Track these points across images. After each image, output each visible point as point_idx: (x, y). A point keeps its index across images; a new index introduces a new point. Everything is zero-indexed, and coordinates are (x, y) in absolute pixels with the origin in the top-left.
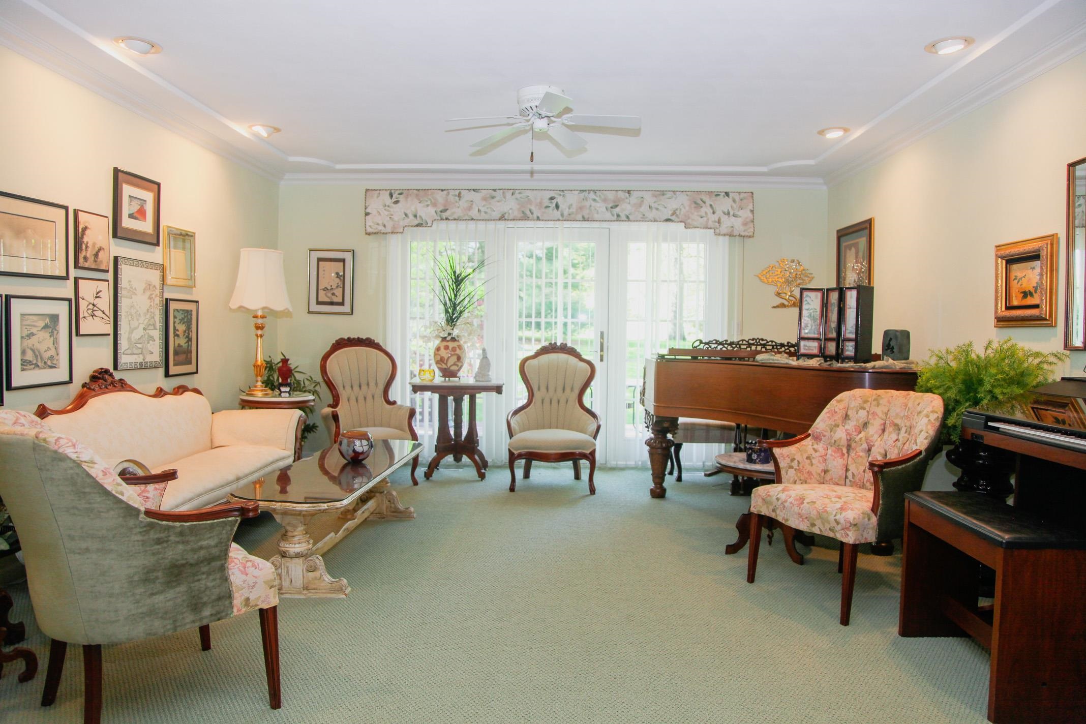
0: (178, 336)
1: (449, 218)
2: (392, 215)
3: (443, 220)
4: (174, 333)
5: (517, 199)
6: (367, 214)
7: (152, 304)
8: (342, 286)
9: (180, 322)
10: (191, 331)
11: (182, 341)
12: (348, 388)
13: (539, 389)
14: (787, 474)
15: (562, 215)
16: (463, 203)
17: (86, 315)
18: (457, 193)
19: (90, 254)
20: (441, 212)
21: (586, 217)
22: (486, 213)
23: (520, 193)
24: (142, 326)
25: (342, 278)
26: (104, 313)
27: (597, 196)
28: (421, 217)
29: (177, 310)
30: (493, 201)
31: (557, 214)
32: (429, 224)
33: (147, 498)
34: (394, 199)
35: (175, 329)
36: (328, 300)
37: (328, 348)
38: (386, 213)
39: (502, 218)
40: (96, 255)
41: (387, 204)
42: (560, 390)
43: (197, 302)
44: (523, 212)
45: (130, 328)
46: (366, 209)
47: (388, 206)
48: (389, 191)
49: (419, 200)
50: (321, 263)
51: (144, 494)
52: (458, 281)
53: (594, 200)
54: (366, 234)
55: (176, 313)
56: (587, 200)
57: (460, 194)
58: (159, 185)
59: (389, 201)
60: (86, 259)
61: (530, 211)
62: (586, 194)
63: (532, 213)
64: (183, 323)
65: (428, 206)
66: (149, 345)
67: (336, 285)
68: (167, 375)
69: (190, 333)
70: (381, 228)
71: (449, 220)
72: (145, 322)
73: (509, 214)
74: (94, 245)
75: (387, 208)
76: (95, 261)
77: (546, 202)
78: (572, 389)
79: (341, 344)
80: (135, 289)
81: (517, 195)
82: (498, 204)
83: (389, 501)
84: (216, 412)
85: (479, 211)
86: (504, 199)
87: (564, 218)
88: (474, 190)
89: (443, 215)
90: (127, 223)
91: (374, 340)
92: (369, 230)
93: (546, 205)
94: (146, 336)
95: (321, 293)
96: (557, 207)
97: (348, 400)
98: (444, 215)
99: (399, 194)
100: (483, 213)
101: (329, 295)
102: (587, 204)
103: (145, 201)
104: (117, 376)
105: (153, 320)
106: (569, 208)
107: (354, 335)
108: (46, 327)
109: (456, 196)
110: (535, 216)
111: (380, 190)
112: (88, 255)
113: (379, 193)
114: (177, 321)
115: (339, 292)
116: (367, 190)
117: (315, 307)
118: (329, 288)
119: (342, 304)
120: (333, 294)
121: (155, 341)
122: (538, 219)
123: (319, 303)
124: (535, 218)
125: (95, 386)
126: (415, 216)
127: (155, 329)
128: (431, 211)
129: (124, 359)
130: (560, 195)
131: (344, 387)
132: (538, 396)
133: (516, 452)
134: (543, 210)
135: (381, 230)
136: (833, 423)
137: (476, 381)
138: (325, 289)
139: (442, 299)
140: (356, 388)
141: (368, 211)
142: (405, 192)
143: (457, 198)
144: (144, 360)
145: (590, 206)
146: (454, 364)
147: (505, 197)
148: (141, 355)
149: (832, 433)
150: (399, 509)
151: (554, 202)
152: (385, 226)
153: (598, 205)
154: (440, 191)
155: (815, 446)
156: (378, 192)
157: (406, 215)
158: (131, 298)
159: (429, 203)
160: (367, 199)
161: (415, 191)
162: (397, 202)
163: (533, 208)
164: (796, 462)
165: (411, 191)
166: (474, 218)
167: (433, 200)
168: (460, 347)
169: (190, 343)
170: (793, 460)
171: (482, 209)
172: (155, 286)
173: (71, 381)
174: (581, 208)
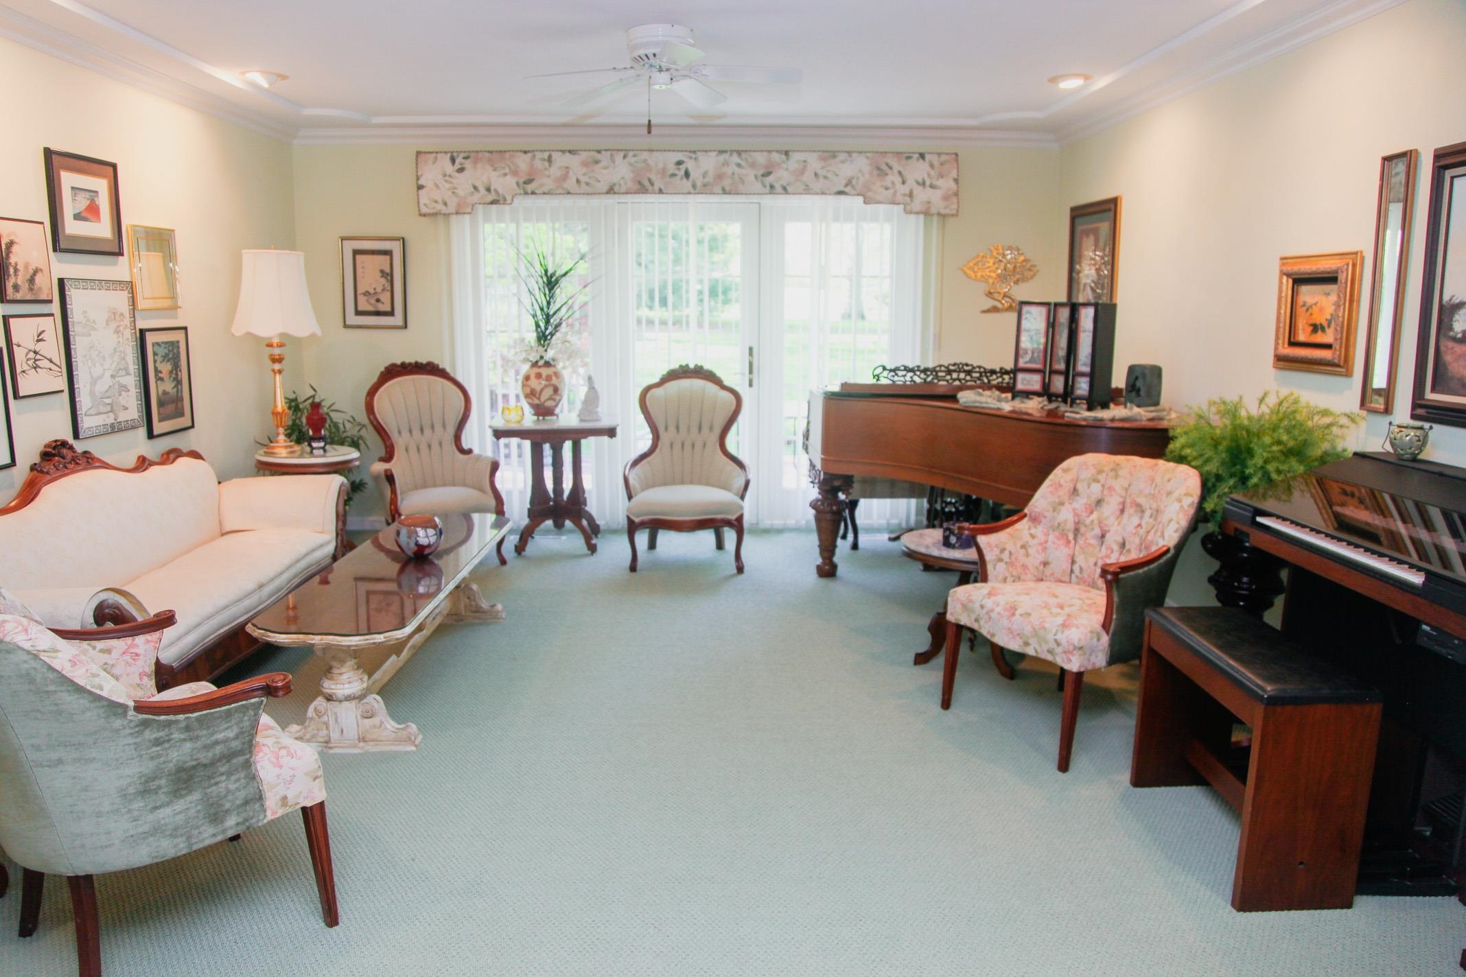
0: (161, 379)
1: (537, 191)
2: (455, 188)
3: (528, 194)
4: (156, 375)
5: (631, 164)
6: (420, 187)
7: (121, 339)
8: (389, 288)
9: (163, 360)
10: (180, 371)
11: (168, 386)
12: (405, 434)
13: (666, 429)
14: (995, 569)
15: (694, 186)
16: (555, 171)
17: (25, 367)
18: (546, 155)
19: (21, 279)
20: (525, 183)
21: (727, 189)
22: (587, 184)
23: (635, 156)
24: (108, 373)
25: (389, 278)
26: (51, 361)
27: (742, 159)
28: (496, 191)
29: (158, 344)
30: (597, 167)
31: (687, 185)
32: (509, 201)
33: (137, 655)
34: (457, 166)
35: (157, 371)
36: (370, 308)
37: (375, 379)
38: (447, 186)
39: (611, 191)
40: (32, 281)
41: (448, 174)
42: (694, 430)
43: (185, 329)
44: (639, 183)
45: (92, 377)
46: (418, 179)
47: (450, 176)
48: (449, 155)
49: (493, 166)
50: (358, 257)
51: (132, 650)
52: (551, 283)
53: (739, 165)
54: (420, 215)
55: (156, 348)
56: (728, 165)
57: (550, 157)
58: (114, 166)
59: (450, 169)
60: (16, 288)
61: (650, 180)
62: (726, 156)
63: (652, 184)
64: (168, 361)
65: (505, 175)
66: (120, 398)
67: (381, 288)
68: (151, 435)
69: (179, 373)
70: (440, 207)
71: (536, 194)
72: (113, 367)
73: (620, 185)
74: (26, 266)
75: (447, 178)
76: (31, 289)
77: (672, 168)
78: (711, 429)
79: (393, 372)
80: (94, 322)
81: (630, 158)
82: (605, 171)
83: (469, 598)
84: (226, 480)
85: (578, 181)
86: (612, 165)
87: (695, 189)
88: (570, 152)
89: (528, 185)
90: (72, 227)
91: (438, 366)
92: (424, 210)
93: (670, 172)
94: (117, 386)
95: (361, 299)
96: (687, 174)
97: (407, 450)
98: (530, 188)
99: (464, 158)
100: (583, 185)
101: (373, 301)
102: (729, 170)
103: (97, 192)
104: (79, 447)
105: (123, 362)
106: (704, 177)
107: (410, 359)
109: (544, 160)
110: (656, 187)
111: (437, 153)
112: (19, 282)
113: (436, 158)
114: (159, 359)
115: (385, 298)
116: (419, 153)
117: (352, 319)
118: (372, 291)
119: (391, 313)
120: (378, 300)
121: (129, 391)
122: (661, 191)
123: (358, 313)
124: (657, 191)
125: (48, 467)
126: (488, 190)
127: (128, 374)
128: (511, 181)
129: (86, 423)
130: (691, 158)
131: (400, 432)
132: (665, 438)
133: (637, 520)
134: (667, 179)
135: (440, 211)
136: (1057, 501)
137: (582, 420)
138: (367, 294)
139: (529, 308)
140: (416, 432)
141: (421, 182)
142: (472, 155)
143: (546, 164)
144: (115, 420)
145: (733, 173)
146: (550, 399)
147: (613, 162)
148: (111, 414)
149: (1055, 514)
150: (481, 607)
151: (683, 167)
152: (445, 204)
153: (743, 171)
154: (522, 154)
155: (1033, 531)
156: (434, 155)
157: (475, 188)
158: (90, 335)
159: (507, 170)
160: (419, 165)
161: (487, 155)
162: (461, 170)
163: (653, 177)
164: (1007, 553)
165: (480, 155)
166: (571, 192)
167: (513, 168)
168: (557, 374)
169: (180, 387)
170: (1003, 550)
171: (583, 179)
172: (122, 314)
173: (13, 462)
174: (720, 177)
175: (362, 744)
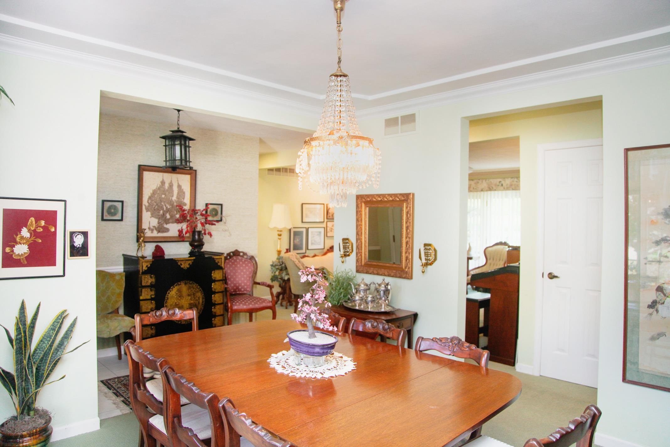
13: (490, 259)
15: (504, 188)
17: (329, 231)
31: (502, 188)
39: (482, 190)
42: (498, 260)
44: (489, 188)
56: (514, 181)
60: (329, 216)
62: (513, 179)
73: (484, 189)
77: (498, 183)
78: (502, 260)
81: (487, 181)
85: (473, 188)
88: (472, 180)
96: (502, 185)
106: (506, 186)
108: (318, 235)
122: (495, 190)
130: (503, 180)
132: (489, 262)
134: (497, 187)
145: (515, 184)
147: (482, 182)
163: (493, 186)
166: (472, 191)
171: (475, 188)
173: (324, 248)
174: (511, 185)
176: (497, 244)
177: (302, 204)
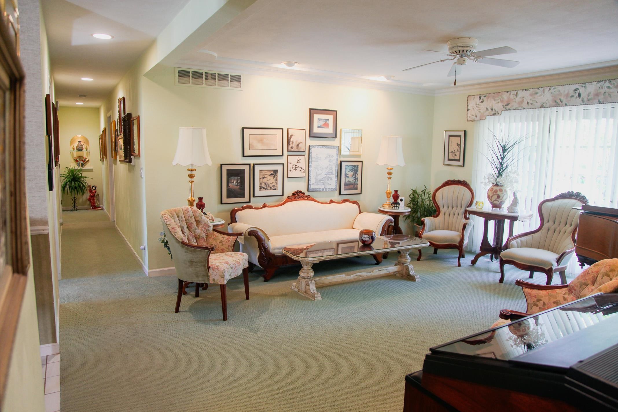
0: (348, 177)
1: (511, 109)
2: (480, 109)
3: (507, 110)
4: (345, 176)
5: (551, 93)
6: (468, 110)
7: (331, 164)
8: (459, 151)
9: (350, 171)
10: (358, 175)
11: (351, 180)
12: (446, 208)
13: (548, 221)
15: (583, 101)
16: (518, 99)
17: (292, 169)
18: (515, 92)
19: (294, 145)
20: (506, 105)
21: (601, 101)
22: (532, 104)
23: (554, 89)
24: (324, 174)
25: (459, 146)
26: (301, 168)
27: (611, 84)
28: (495, 110)
29: (348, 166)
30: (536, 96)
31: (579, 100)
32: (499, 114)
34: (481, 100)
35: (346, 174)
36: (453, 158)
37: (440, 185)
38: (477, 109)
39: (542, 106)
40: (298, 145)
41: (478, 104)
42: (562, 224)
43: (362, 161)
44: (555, 101)
45: (317, 174)
46: (467, 107)
47: (478, 105)
48: (479, 96)
49: (494, 99)
50: (450, 138)
53: (609, 87)
54: (468, 121)
55: (347, 167)
56: (602, 88)
57: (517, 93)
58: (336, 111)
59: (478, 101)
60: (292, 147)
61: (560, 100)
62: (602, 83)
63: (562, 102)
64: (352, 171)
65: (498, 102)
66: (328, 181)
67: (457, 150)
68: (340, 194)
69: (357, 176)
70: (474, 117)
71: (511, 110)
72: (326, 172)
73: (546, 103)
74: (296, 142)
75: (477, 105)
76: (297, 148)
77: (572, 93)
78: (571, 225)
79: (449, 183)
80: (320, 158)
81: (552, 90)
82: (539, 97)
84: (363, 213)
85: (528, 103)
86: (543, 94)
87: (584, 103)
88: (526, 90)
89: (507, 107)
90: (316, 130)
91: (467, 182)
92: (469, 119)
93: (571, 95)
94: (327, 177)
95: (450, 154)
96: (579, 95)
97: (445, 214)
98: (508, 107)
99: (484, 97)
100: (530, 104)
101: (454, 155)
102: (602, 91)
103: (328, 119)
104: (307, 194)
105: (331, 170)
106: (588, 96)
107: (457, 179)
108: (271, 174)
109: (514, 94)
110: (564, 103)
111: (475, 95)
112: (293, 146)
113: (474, 97)
114: (347, 170)
115: (458, 154)
116: (468, 96)
117: (447, 162)
118: (454, 151)
119: (459, 160)
120: (455, 155)
121: (332, 179)
122: (566, 105)
123: (449, 160)
124: (564, 104)
125: (294, 197)
126: (492, 109)
127: (332, 174)
128: (500, 105)
129: (312, 187)
130: (582, 87)
131: (443, 207)
132: (546, 225)
133: (504, 259)
134: (569, 99)
135: (474, 119)
137: (509, 212)
138: (452, 152)
140: (450, 208)
141: (468, 108)
142: (487, 95)
143: (515, 96)
144: (324, 187)
145: (605, 92)
146: (496, 200)
147: (544, 93)
148: (323, 186)
151: (577, 92)
152: (476, 116)
153: (611, 90)
154: (506, 93)
156: (474, 96)
157: (487, 109)
158: (318, 162)
159: (499, 101)
160: (468, 101)
161: (493, 94)
162: (482, 102)
163: (562, 98)
165: (490, 94)
166: (525, 108)
167: (501, 99)
168: (501, 190)
169: (356, 180)
171: (530, 102)
172: (333, 156)
173: (283, 195)
174: (597, 95)
175: (305, 294)
176: (562, 196)
177: (243, 128)
